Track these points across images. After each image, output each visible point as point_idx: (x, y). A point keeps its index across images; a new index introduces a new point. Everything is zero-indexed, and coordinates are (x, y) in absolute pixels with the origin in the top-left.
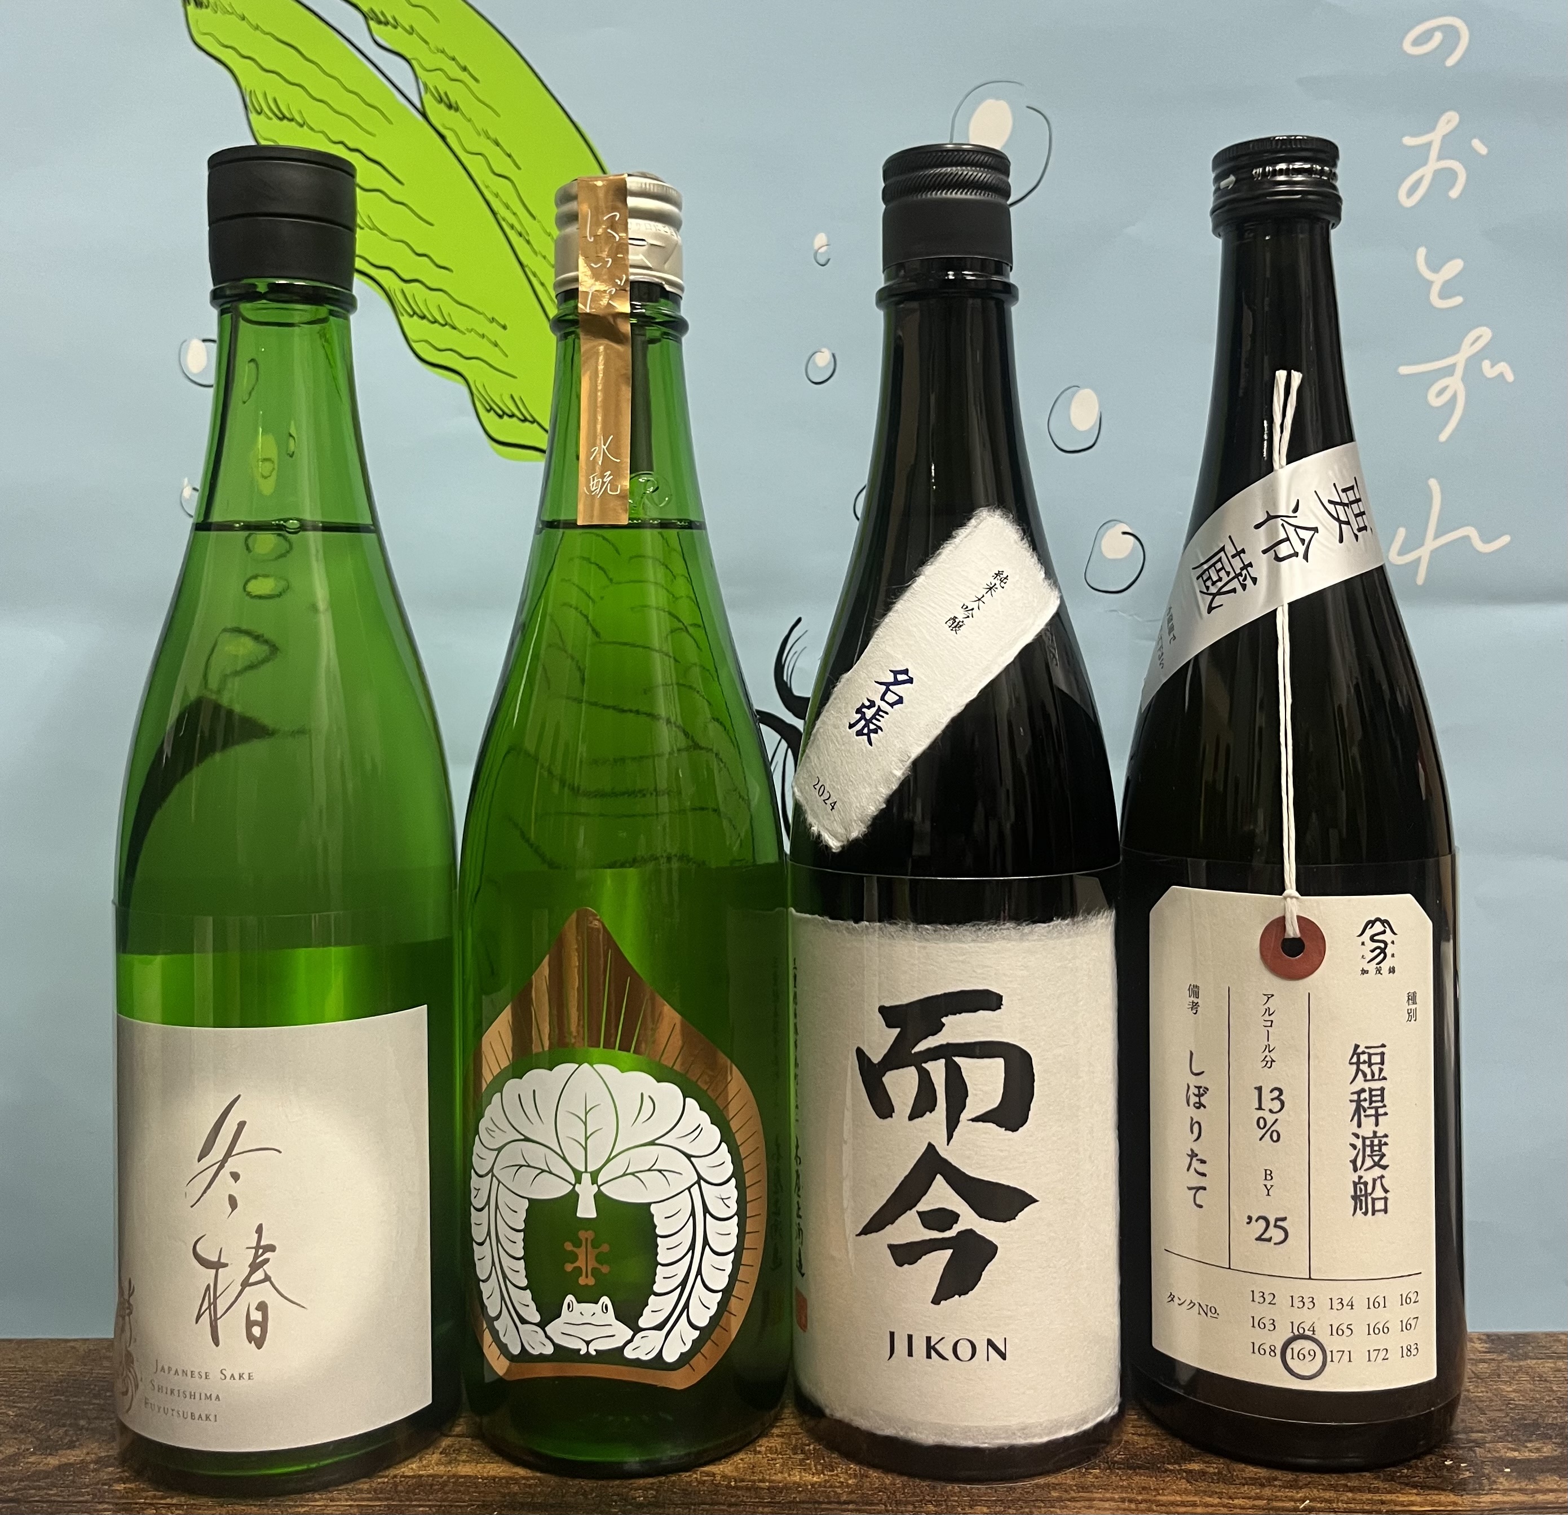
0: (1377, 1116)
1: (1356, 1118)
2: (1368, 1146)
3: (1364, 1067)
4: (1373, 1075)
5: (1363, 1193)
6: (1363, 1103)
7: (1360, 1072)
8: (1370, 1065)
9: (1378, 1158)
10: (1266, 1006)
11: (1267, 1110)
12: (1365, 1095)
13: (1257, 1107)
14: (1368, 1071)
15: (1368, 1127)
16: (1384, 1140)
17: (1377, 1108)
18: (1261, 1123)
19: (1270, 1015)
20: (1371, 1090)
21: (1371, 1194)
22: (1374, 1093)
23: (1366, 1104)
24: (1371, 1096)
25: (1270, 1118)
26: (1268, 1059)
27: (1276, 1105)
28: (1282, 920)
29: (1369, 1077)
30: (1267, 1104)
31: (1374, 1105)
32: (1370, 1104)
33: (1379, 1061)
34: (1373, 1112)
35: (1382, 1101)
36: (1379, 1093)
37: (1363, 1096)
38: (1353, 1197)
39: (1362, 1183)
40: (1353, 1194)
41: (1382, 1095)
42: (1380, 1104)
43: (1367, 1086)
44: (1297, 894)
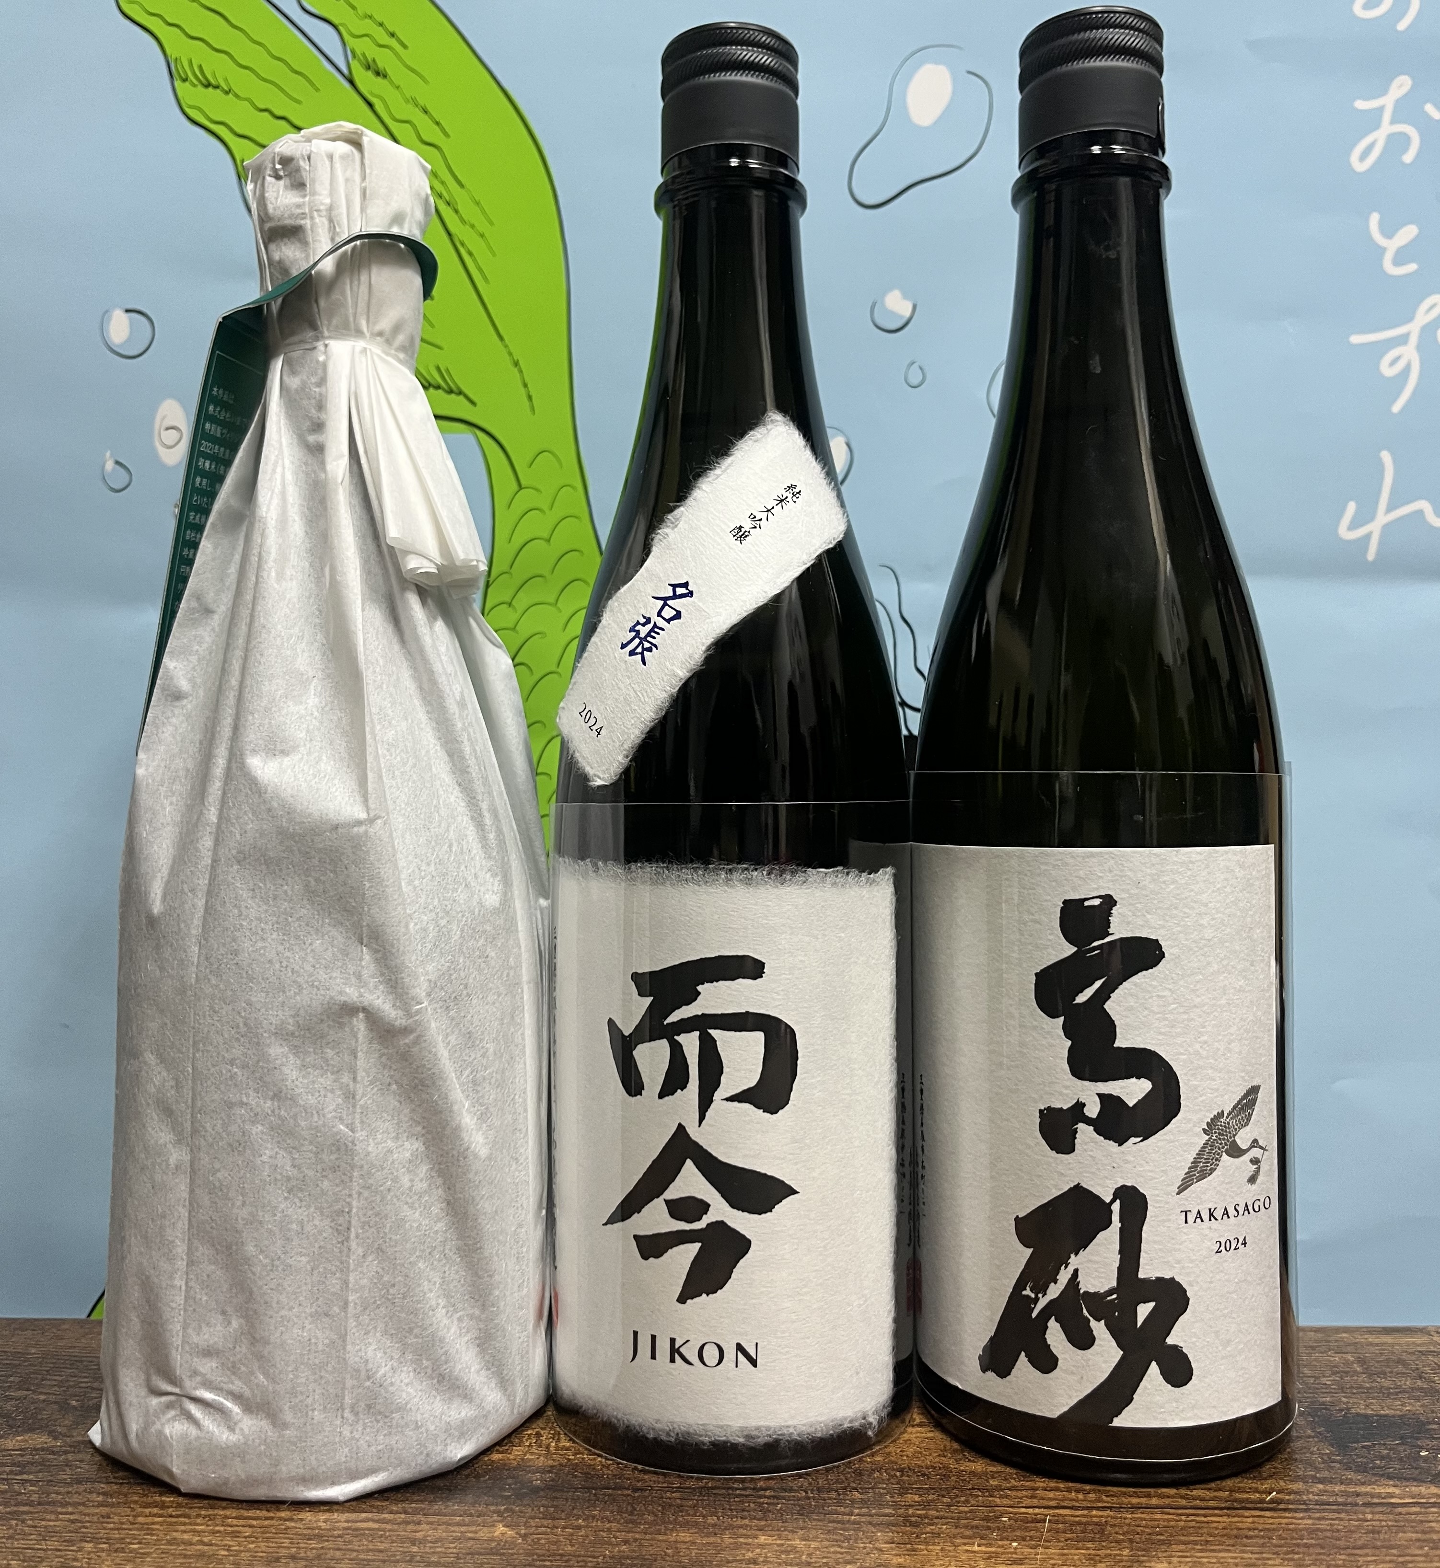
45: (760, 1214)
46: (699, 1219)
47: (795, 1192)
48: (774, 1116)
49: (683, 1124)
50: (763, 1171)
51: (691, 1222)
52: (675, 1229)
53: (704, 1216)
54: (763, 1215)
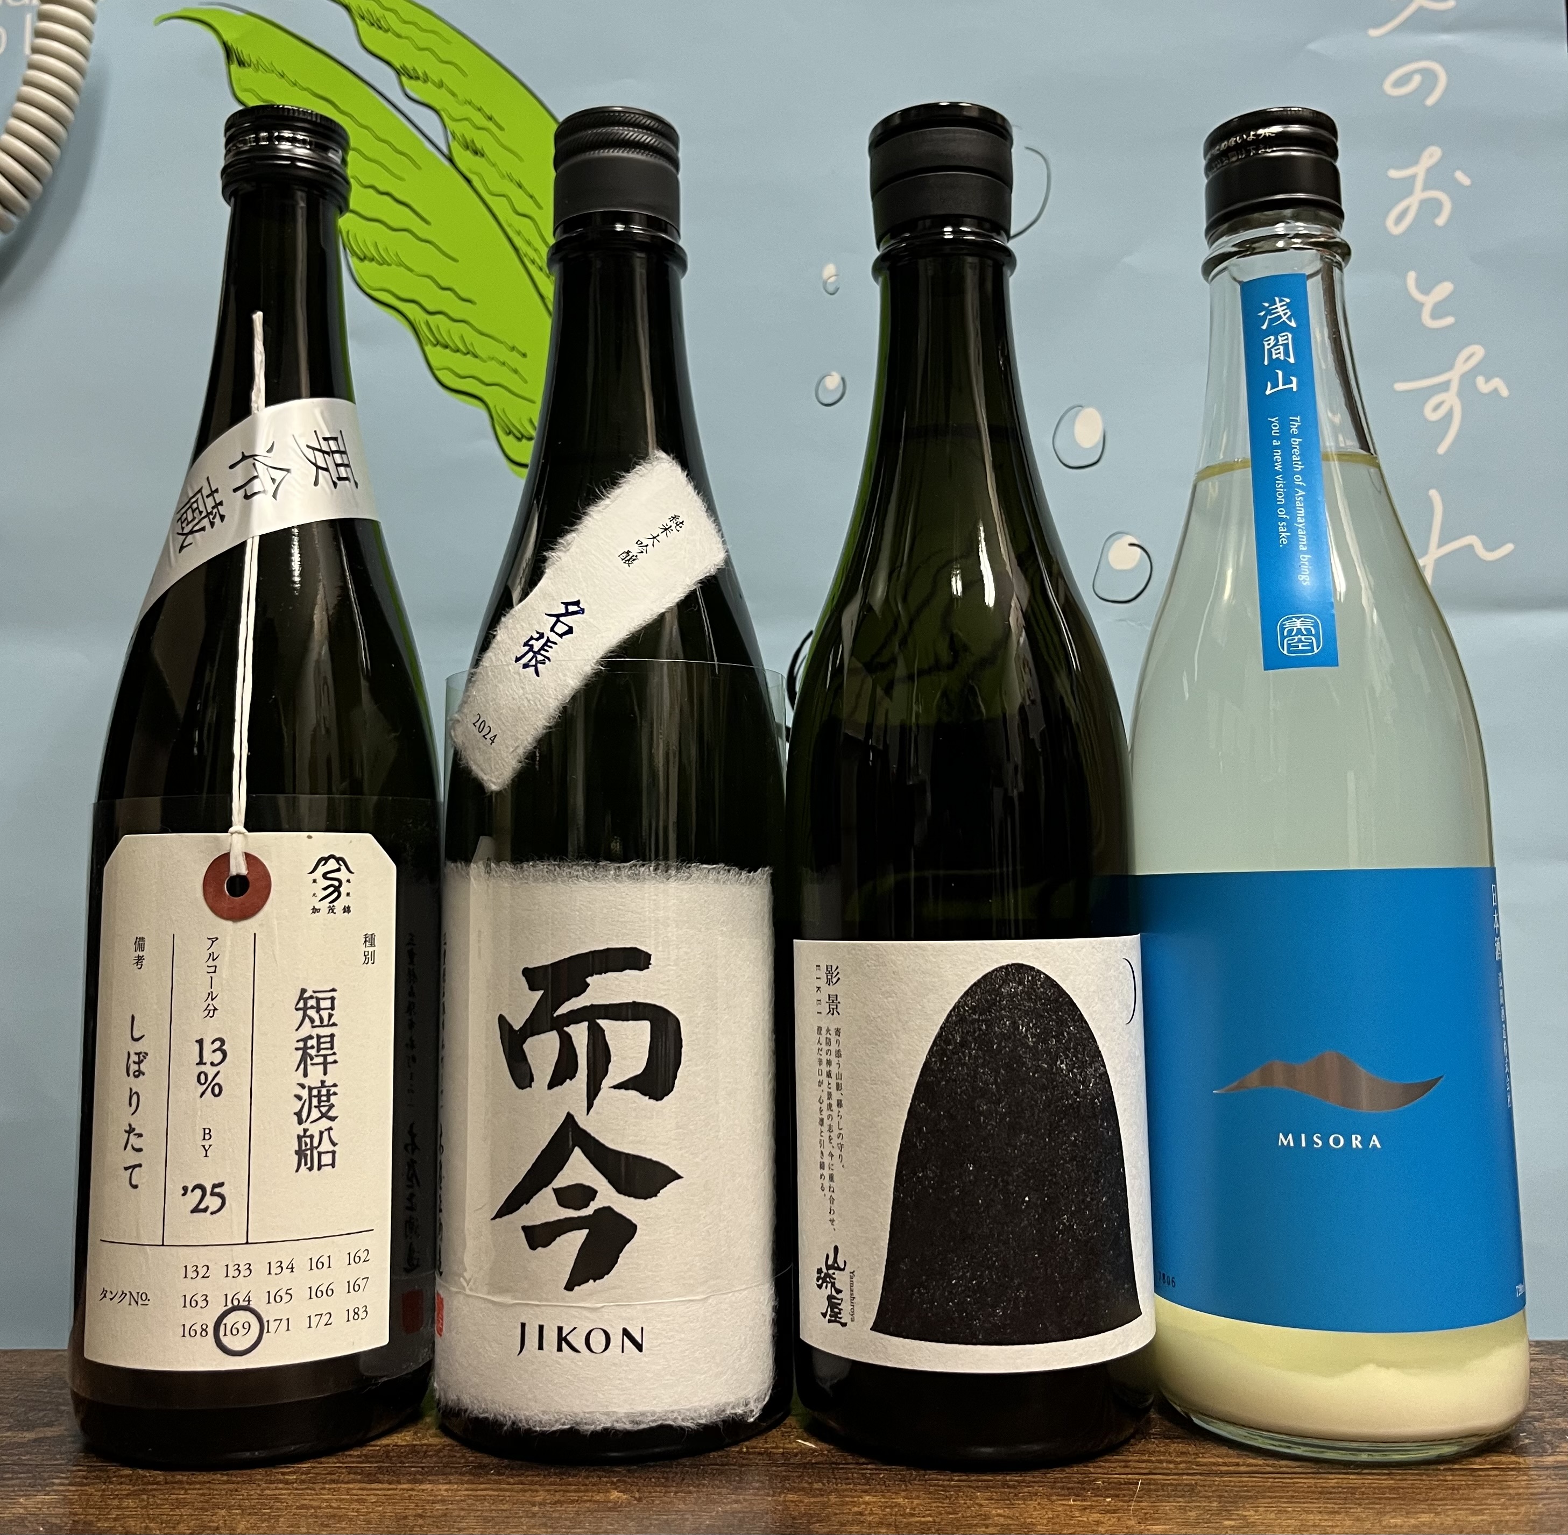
0: (325, 1064)
1: (302, 1066)
2: (315, 1096)
3: (312, 1013)
4: (321, 1019)
5: (309, 1147)
6: (309, 1051)
7: (307, 1018)
8: (318, 1009)
9: (327, 1108)
10: (210, 951)
11: (208, 1064)
12: (313, 1042)
13: (198, 1060)
14: (316, 1017)
15: (315, 1075)
16: (333, 1090)
17: (325, 1056)
18: (201, 1078)
19: (213, 960)
20: (319, 1037)
21: (317, 1148)
22: (322, 1040)
23: (313, 1052)
24: (319, 1043)
25: (211, 1071)
26: (211, 1007)
27: (218, 1056)
28: (226, 857)
29: (317, 1023)
30: (207, 1057)
31: (322, 1052)
32: (318, 1051)
33: (329, 1006)
34: (321, 1060)
35: (332, 1048)
36: (328, 1039)
37: (310, 1043)
38: (297, 1153)
39: (308, 1137)
40: (297, 1149)
41: (332, 1042)
42: (330, 1052)
43: (315, 1032)
44: (244, 831)
45: (645, 1198)
46: (587, 1205)
47: (679, 1177)
48: (660, 1102)
49: (572, 1112)
50: (648, 1157)
51: (579, 1209)
52: (562, 1217)
53: (592, 1203)
54: (649, 1200)
